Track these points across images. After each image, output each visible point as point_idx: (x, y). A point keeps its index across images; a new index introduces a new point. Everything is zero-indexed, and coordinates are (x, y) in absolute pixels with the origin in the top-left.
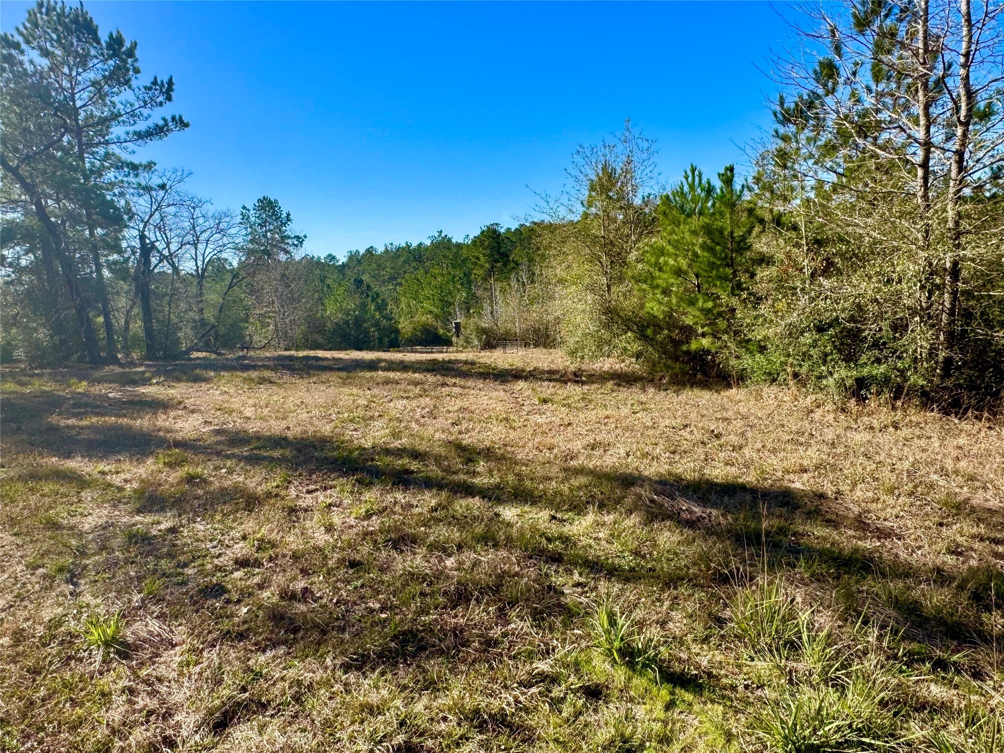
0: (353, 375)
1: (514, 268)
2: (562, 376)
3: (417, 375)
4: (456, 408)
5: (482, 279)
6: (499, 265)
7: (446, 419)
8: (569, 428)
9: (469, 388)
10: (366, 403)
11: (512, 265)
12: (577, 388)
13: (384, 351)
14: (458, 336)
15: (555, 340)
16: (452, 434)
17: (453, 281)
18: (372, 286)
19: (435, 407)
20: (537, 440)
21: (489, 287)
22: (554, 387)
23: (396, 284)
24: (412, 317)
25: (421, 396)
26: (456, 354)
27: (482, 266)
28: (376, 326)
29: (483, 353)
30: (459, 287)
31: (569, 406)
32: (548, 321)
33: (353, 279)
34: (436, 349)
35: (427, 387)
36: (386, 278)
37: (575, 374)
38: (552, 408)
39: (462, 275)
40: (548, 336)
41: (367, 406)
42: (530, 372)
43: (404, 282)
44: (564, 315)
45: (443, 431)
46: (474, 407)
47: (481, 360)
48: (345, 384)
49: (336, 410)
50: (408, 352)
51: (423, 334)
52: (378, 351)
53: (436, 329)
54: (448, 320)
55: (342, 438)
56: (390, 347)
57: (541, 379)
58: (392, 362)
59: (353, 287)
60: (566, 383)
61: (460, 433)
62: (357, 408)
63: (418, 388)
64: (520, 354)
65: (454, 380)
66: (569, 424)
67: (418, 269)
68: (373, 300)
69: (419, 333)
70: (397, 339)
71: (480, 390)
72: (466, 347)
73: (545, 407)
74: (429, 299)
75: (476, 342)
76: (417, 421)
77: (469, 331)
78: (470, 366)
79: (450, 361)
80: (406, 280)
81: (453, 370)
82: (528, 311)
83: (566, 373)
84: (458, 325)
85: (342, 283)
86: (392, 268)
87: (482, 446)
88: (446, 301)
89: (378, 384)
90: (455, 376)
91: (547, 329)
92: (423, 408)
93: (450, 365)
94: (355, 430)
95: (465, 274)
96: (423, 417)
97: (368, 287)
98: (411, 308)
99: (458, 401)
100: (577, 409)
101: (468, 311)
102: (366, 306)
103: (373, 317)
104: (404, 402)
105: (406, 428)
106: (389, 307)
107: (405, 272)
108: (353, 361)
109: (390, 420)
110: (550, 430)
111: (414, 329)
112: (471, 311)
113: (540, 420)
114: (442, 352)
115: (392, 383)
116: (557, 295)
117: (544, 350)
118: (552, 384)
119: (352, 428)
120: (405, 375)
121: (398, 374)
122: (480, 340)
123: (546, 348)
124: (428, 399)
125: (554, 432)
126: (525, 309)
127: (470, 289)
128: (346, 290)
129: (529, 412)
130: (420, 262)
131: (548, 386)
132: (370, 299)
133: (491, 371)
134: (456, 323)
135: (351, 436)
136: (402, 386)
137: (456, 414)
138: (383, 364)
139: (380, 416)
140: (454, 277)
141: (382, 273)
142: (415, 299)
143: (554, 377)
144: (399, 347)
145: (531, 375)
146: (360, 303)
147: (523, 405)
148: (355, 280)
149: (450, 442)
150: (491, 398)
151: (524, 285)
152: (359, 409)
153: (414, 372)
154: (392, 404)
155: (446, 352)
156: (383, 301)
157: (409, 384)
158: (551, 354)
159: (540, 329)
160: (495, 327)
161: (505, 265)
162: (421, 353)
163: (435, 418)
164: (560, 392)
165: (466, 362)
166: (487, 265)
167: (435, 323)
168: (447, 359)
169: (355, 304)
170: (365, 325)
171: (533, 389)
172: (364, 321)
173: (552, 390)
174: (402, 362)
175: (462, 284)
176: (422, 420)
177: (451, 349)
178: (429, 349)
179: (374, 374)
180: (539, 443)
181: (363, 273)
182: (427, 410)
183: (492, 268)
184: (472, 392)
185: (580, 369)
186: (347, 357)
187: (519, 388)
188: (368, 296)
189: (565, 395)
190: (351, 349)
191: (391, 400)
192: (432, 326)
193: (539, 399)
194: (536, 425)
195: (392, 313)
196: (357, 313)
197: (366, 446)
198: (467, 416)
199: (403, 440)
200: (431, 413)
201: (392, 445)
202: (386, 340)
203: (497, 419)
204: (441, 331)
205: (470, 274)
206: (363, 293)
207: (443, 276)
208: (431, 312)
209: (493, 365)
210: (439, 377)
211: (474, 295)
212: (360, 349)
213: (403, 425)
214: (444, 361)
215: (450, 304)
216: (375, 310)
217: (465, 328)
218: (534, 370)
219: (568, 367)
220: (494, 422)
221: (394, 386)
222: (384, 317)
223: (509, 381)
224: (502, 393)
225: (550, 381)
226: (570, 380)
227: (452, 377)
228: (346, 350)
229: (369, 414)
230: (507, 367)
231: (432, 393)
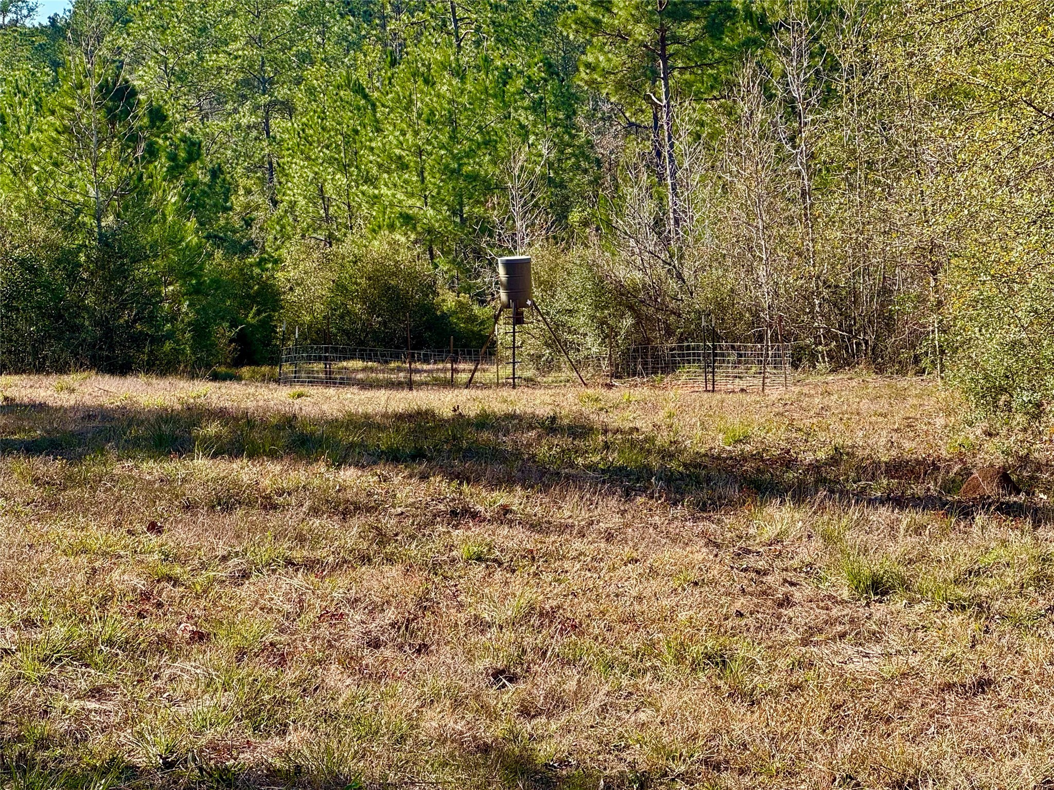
0: (91, 468)
1: (752, 42)
2: (950, 486)
3: (349, 475)
4: (509, 611)
5: (620, 86)
6: (689, 29)
7: (470, 658)
8: (983, 704)
9: (563, 528)
10: (141, 584)
11: (745, 30)
12: (1012, 535)
13: (216, 377)
14: (518, 319)
15: (918, 336)
16: (493, 716)
17: (500, 95)
18: (173, 112)
19: (425, 604)
20: (845, 748)
21: (646, 119)
22: (918, 530)
23: (269, 106)
24: (330, 239)
25: (366, 559)
26: (512, 394)
27: (622, 36)
28: (186, 275)
29: (622, 391)
30: (526, 118)
31: (981, 608)
32: (894, 262)
33: (93, 84)
34: (426, 369)
35: (389, 523)
36: (228, 80)
37: (1004, 478)
38: (911, 617)
39: (536, 72)
40: (889, 323)
41: (146, 597)
42: (816, 467)
43: (300, 97)
44: (958, 233)
45: (457, 703)
46: (585, 606)
47: (615, 420)
48: (54, 506)
49: (19, 613)
50: (313, 381)
51: (372, 309)
52: (193, 376)
53: (430, 288)
54: (478, 254)
55: (42, 727)
56: (238, 362)
57: (861, 496)
58: (250, 423)
59: (92, 118)
60: (966, 513)
61: (526, 712)
62: (104, 603)
63: (356, 524)
64: (774, 394)
65: (501, 498)
66: (983, 685)
67: (356, 46)
68: (176, 169)
69: (358, 308)
70: (267, 326)
71: (609, 537)
72: (549, 366)
73: (879, 610)
74: (404, 167)
75: (593, 345)
76: (349, 661)
77: (562, 300)
78: (566, 442)
79: (484, 422)
80: (311, 91)
81: (496, 455)
82: (810, 219)
83: (966, 472)
84: (517, 270)
85: (50, 101)
86: (256, 41)
87: (616, 768)
88: (473, 178)
89: (189, 507)
90: (506, 481)
91: (885, 291)
92: (374, 609)
93: (485, 435)
94: (97, 693)
95: (549, 66)
96: (375, 644)
97: (157, 116)
98: (327, 203)
99: (516, 583)
100: (1018, 624)
101: (562, 216)
102: (144, 193)
103: (174, 241)
104: (299, 580)
105: (306, 687)
106: (238, 201)
107: (306, 58)
108: (90, 414)
109: (241, 653)
110: (903, 706)
111: (340, 287)
112: (575, 217)
113: (858, 665)
114: (450, 384)
115: (250, 504)
116: (929, 154)
117: (874, 381)
118: (906, 518)
119: (83, 685)
120: (299, 475)
121: (275, 468)
122: (608, 334)
123: (880, 370)
124: (394, 572)
125: (916, 717)
126: (795, 210)
127: (569, 127)
128: (66, 130)
129: (812, 631)
130: (368, 16)
131: (893, 527)
132: (161, 165)
133: (655, 462)
134: (509, 265)
135: (81, 717)
136: (291, 519)
137: (509, 635)
138: (212, 429)
139: (199, 637)
140: (506, 76)
141: (212, 60)
142: (344, 168)
143: (918, 490)
144: (275, 361)
145: (821, 481)
146: (124, 182)
147: (786, 602)
148: (104, 89)
149: (485, 749)
150: (653, 572)
151: (791, 109)
152: (113, 609)
153: (339, 462)
154: (247, 590)
155: (469, 384)
156: (215, 173)
157: (315, 511)
158: (901, 396)
159: (856, 295)
160: (673, 285)
161: (714, 30)
162: (364, 385)
163: (422, 649)
164: (941, 550)
165: (551, 426)
166: (641, 31)
167: (424, 267)
168: (472, 410)
169: (98, 185)
170: (142, 271)
171: (827, 538)
172: (139, 257)
173: (906, 543)
174: (289, 421)
175: (537, 107)
176: (369, 658)
177: (489, 372)
178: (396, 370)
179: (174, 467)
180: (855, 757)
181: (138, 60)
182: (390, 614)
183: (663, 42)
184: (578, 544)
185: (1024, 460)
186: (67, 400)
187: (770, 532)
188: (152, 152)
189: (963, 563)
190: (81, 366)
191: (245, 575)
192: (412, 277)
193: (855, 577)
194: (842, 683)
195: (248, 223)
196: (109, 220)
197: (140, 761)
198: (557, 645)
199: (293, 737)
200: (406, 626)
201: (246, 757)
202: (224, 333)
203: (679, 658)
204: (449, 300)
205: (571, 67)
206: (134, 139)
207: (459, 73)
208: (408, 220)
209: (662, 439)
210: (439, 483)
211: (584, 152)
212: (121, 368)
213: (291, 675)
214: (459, 420)
215: (489, 187)
216: (182, 212)
217: (549, 286)
218: (834, 461)
219: (975, 449)
220: (669, 671)
221: (256, 516)
222: (217, 239)
223: (733, 505)
224: (700, 554)
225: (899, 502)
226: (984, 503)
227: (496, 484)
228: (61, 369)
229: (155, 626)
230: (720, 443)
231: (413, 549)
